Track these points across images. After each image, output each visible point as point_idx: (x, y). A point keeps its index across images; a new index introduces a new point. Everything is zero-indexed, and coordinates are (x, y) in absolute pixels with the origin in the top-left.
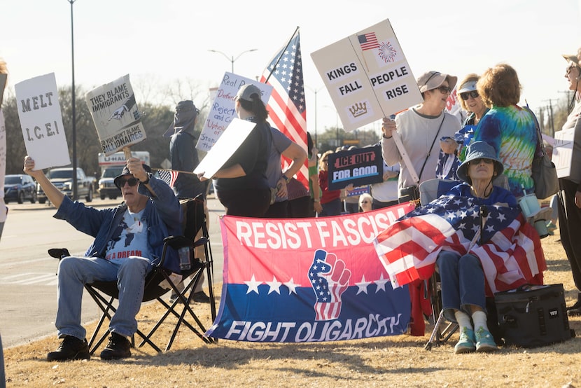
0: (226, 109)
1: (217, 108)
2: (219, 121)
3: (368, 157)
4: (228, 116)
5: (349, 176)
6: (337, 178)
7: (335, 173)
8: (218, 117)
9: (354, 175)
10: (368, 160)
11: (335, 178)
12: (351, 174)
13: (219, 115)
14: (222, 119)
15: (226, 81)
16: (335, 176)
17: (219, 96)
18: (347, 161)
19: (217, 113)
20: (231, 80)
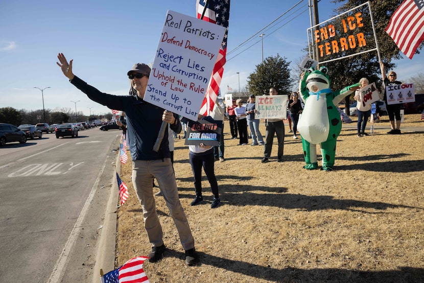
0: (172, 57)
1: (162, 55)
2: (165, 70)
3: (212, 126)
4: (175, 64)
5: (199, 138)
6: (191, 137)
7: (191, 134)
8: (164, 66)
9: (202, 138)
10: (212, 129)
11: (190, 137)
12: (200, 137)
13: (165, 63)
14: (168, 67)
15: (170, 22)
16: (190, 136)
17: (162, 41)
18: (199, 127)
19: (162, 60)
20: (175, 20)
